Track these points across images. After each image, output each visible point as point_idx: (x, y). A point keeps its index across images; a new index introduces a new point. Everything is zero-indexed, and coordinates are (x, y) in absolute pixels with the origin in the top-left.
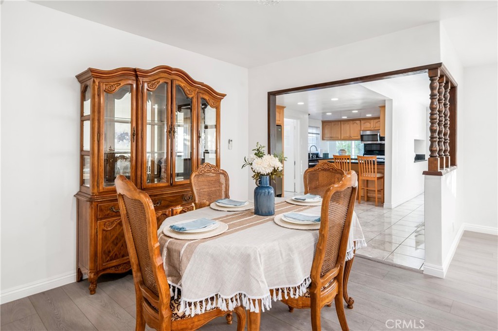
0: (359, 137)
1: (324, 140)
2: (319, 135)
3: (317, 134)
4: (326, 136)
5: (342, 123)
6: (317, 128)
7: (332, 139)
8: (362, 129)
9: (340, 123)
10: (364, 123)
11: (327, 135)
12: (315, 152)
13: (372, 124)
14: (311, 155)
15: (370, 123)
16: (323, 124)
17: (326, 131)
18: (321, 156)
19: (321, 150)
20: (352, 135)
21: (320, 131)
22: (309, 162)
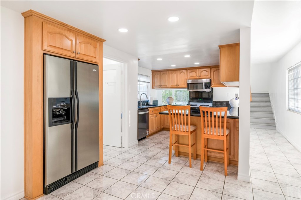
0: (186, 85)
1: (154, 88)
2: (150, 84)
3: (147, 82)
4: (155, 85)
5: (170, 72)
6: (147, 76)
7: (161, 87)
8: (189, 78)
9: (168, 72)
10: (191, 73)
11: (157, 84)
12: (146, 100)
13: (197, 73)
14: (141, 103)
15: (196, 72)
16: (152, 74)
17: (156, 80)
18: (151, 103)
19: (151, 98)
20: (179, 84)
21: (150, 80)
22: (138, 112)
